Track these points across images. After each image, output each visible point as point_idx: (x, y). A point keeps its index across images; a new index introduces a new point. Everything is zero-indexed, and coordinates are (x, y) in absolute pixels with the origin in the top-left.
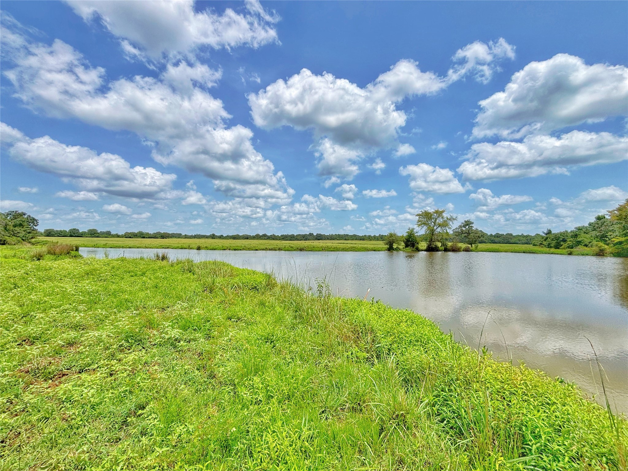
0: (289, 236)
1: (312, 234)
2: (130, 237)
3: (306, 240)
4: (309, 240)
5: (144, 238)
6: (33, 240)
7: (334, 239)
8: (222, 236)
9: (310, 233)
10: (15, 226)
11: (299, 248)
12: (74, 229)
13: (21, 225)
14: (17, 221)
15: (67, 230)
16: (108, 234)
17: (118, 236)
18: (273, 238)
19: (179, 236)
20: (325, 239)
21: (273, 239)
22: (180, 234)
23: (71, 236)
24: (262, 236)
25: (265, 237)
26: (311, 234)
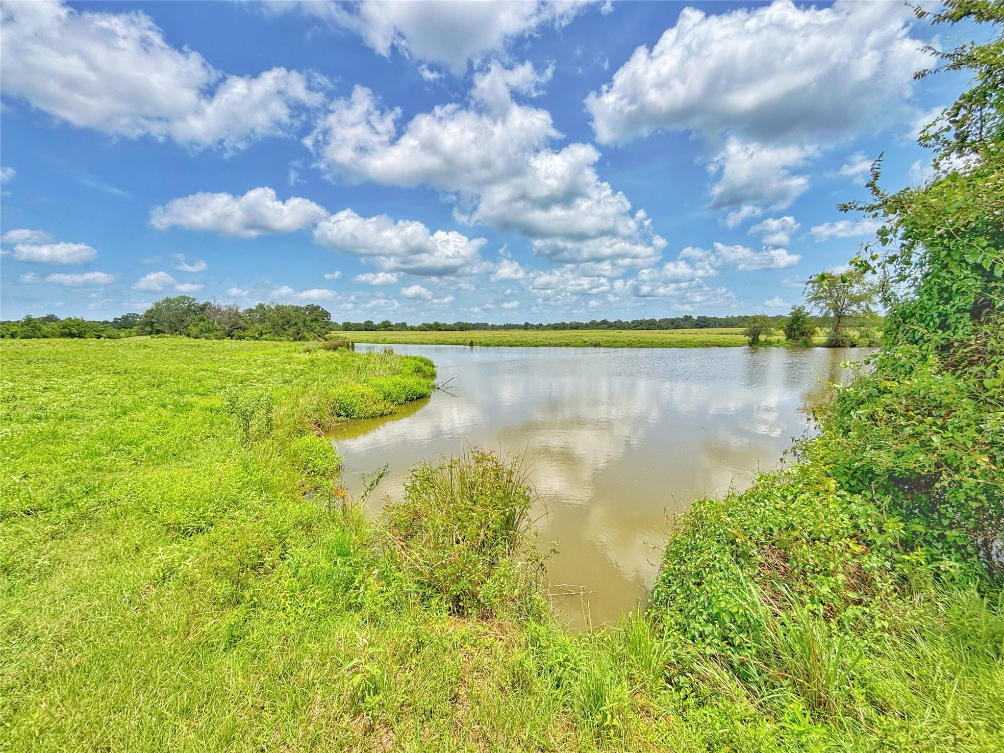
0: (647, 322)
1: (690, 317)
2: (425, 330)
3: (677, 327)
4: (682, 328)
5: (440, 330)
6: (327, 336)
7: (732, 326)
8: (541, 325)
9: (686, 317)
10: (312, 321)
11: (594, 343)
12: (369, 322)
13: (316, 320)
14: (313, 316)
15: (363, 323)
16: (403, 327)
17: (412, 329)
18: (619, 326)
19: (484, 327)
20: (714, 326)
21: (619, 328)
22: (486, 325)
23: (366, 330)
24: (600, 324)
25: (605, 325)
26: (688, 318)
